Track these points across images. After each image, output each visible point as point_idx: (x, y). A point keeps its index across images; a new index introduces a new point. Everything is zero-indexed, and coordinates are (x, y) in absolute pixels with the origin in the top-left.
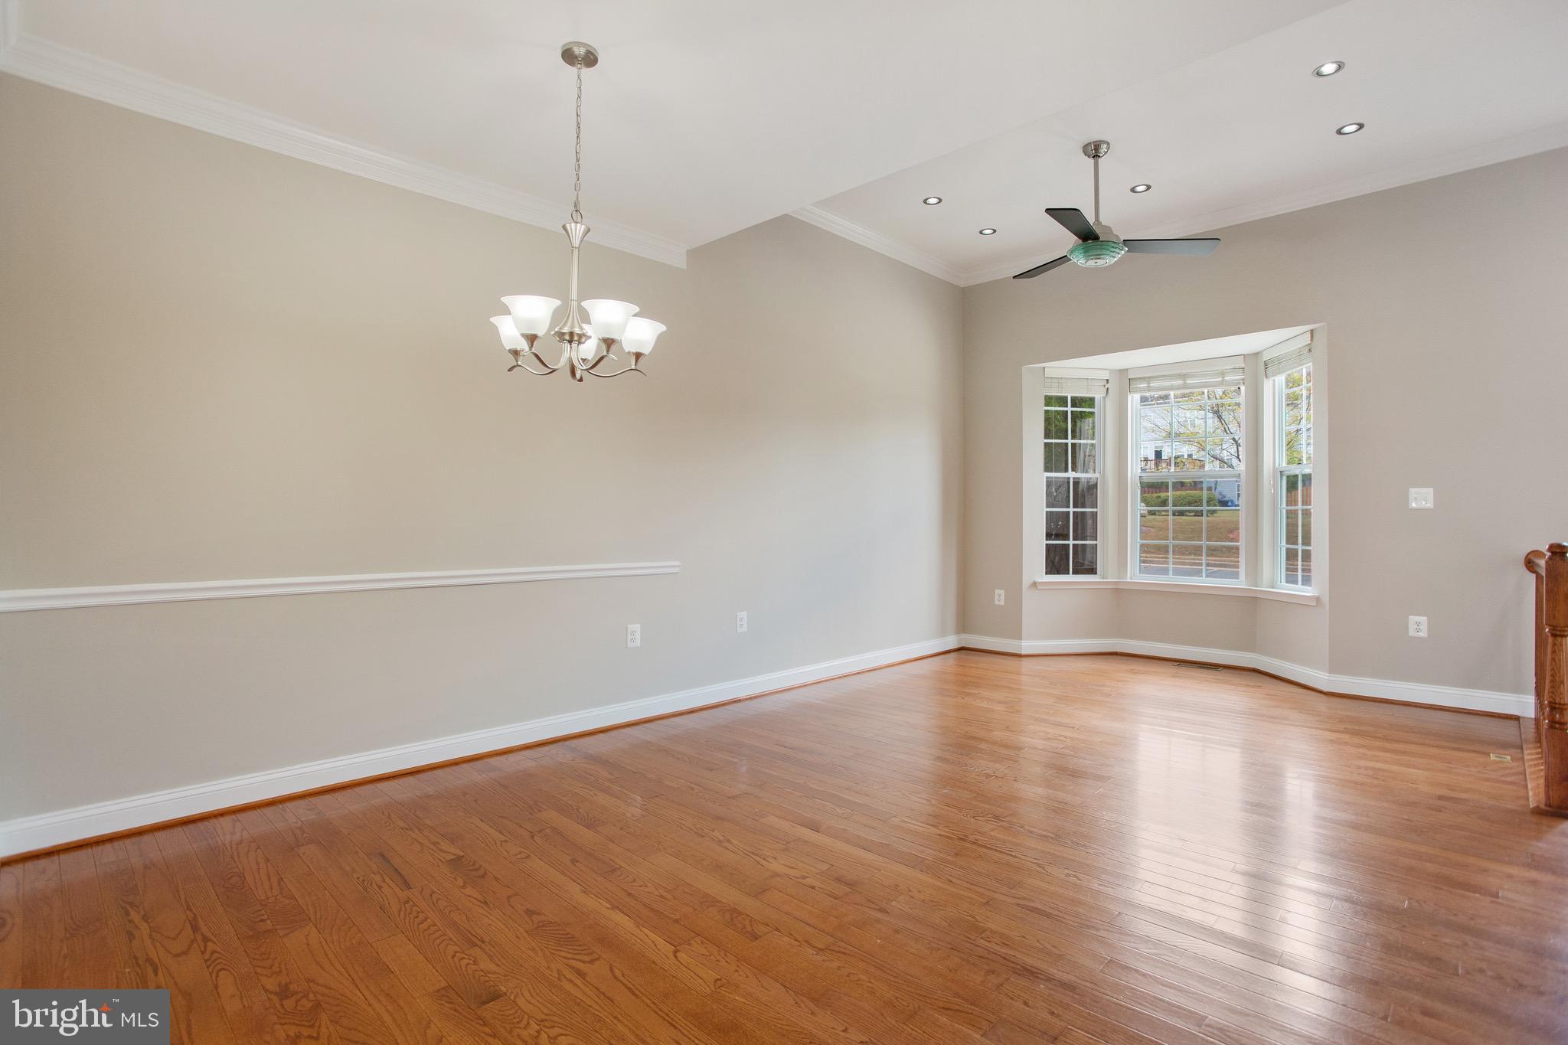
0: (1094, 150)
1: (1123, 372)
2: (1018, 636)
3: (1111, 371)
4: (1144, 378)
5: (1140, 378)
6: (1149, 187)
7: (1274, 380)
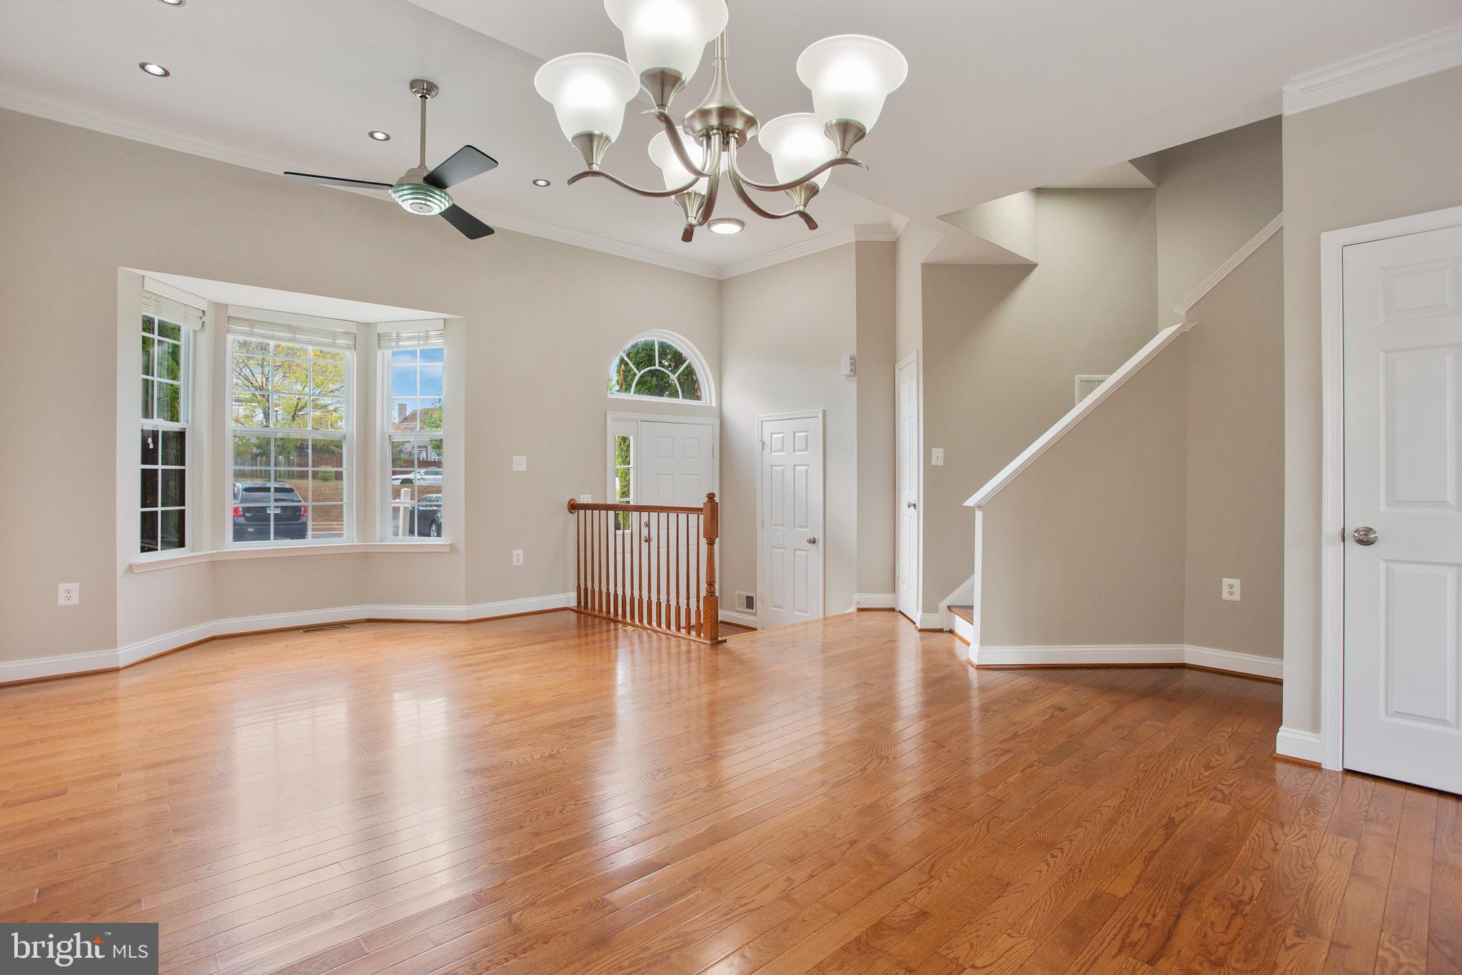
0: (425, 89)
1: (220, 307)
2: (111, 642)
3: (209, 302)
4: (248, 320)
5: (242, 319)
6: (388, 138)
7: (383, 354)
